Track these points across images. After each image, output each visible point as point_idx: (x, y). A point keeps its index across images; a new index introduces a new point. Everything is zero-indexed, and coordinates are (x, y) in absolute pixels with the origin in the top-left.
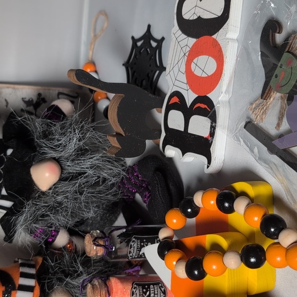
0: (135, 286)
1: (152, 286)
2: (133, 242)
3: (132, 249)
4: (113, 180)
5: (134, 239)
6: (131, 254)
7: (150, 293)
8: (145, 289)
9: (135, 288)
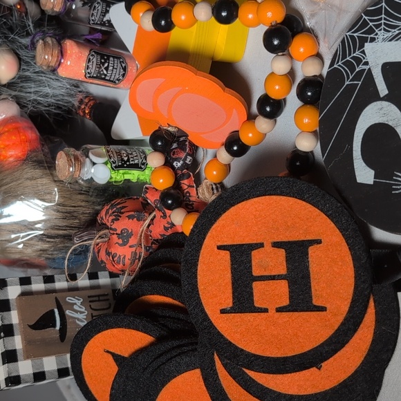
0: (93, 53)
1: (111, 59)
2: (98, 3)
6: (93, 18)
7: (108, 65)
8: (104, 59)
9: (92, 55)
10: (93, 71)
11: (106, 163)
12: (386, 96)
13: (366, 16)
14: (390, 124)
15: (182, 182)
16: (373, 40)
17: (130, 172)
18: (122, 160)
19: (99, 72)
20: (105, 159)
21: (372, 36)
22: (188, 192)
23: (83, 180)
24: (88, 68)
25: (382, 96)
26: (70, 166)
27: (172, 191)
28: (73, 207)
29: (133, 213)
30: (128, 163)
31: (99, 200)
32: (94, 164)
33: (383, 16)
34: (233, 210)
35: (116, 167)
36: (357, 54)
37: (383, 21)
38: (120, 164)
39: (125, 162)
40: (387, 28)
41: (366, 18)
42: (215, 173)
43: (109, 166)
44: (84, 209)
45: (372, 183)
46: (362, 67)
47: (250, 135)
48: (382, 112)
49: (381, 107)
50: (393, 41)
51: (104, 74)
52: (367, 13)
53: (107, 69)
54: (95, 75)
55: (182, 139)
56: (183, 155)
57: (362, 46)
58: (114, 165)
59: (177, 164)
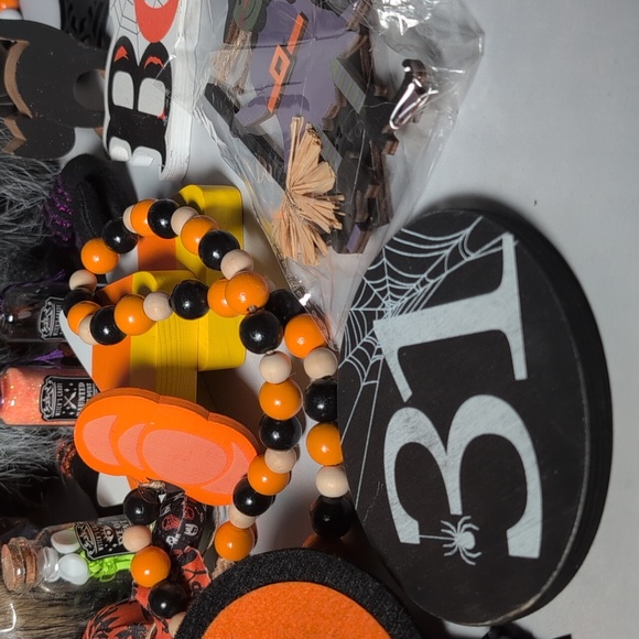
0: (50, 382)
1: (81, 385)
2: (47, 307)
3: (46, 319)
4: (26, 205)
5: (50, 303)
6: (45, 330)
7: (77, 395)
8: (69, 388)
9: (48, 386)
10: (53, 409)
11: (77, 552)
12: (410, 399)
13: (368, 279)
14: (422, 443)
15: (184, 567)
16: (381, 314)
17: (120, 558)
18: (105, 542)
19: (64, 409)
20: (76, 546)
21: (379, 309)
22: (195, 583)
23: (46, 584)
24: (44, 405)
25: (405, 400)
26: (17, 566)
27: (168, 587)
28: (42, 629)
29: (125, 628)
30: (115, 545)
31: (84, 610)
32: (61, 555)
33: (387, 277)
34: (222, 617)
35: (94, 555)
36: (367, 339)
37: (388, 285)
38: (101, 549)
39: (110, 545)
40: (394, 296)
41: (369, 282)
42: (230, 545)
43: (83, 555)
44: (60, 629)
45: (418, 542)
46: (376, 358)
47: (265, 479)
48: (410, 425)
49: (406, 417)
50: (419, 311)
51: (71, 410)
52: (369, 275)
53: (75, 401)
54: (58, 414)
55: (177, 497)
56: (179, 525)
57: (371, 326)
58: (91, 553)
59: (173, 540)
